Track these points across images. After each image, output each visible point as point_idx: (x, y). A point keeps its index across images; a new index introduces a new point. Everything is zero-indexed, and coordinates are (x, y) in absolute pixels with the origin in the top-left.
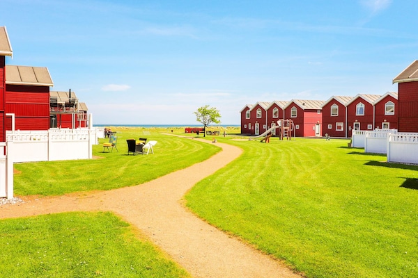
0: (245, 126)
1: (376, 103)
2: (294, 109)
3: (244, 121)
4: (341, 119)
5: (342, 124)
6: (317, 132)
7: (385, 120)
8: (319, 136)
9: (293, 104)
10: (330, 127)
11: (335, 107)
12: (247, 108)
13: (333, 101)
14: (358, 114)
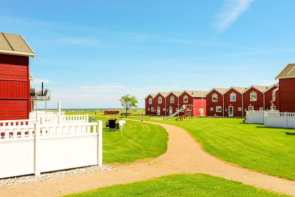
0: (149, 109)
1: (244, 93)
2: (186, 97)
3: (148, 105)
4: (219, 103)
5: (220, 107)
6: (201, 113)
7: (250, 105)
8: (203, 115)
9: (185, 94)
10: (212, 109)
11: (215, 96)
12: (150, 97)
13: (214, 91)
14: (231, 100)
